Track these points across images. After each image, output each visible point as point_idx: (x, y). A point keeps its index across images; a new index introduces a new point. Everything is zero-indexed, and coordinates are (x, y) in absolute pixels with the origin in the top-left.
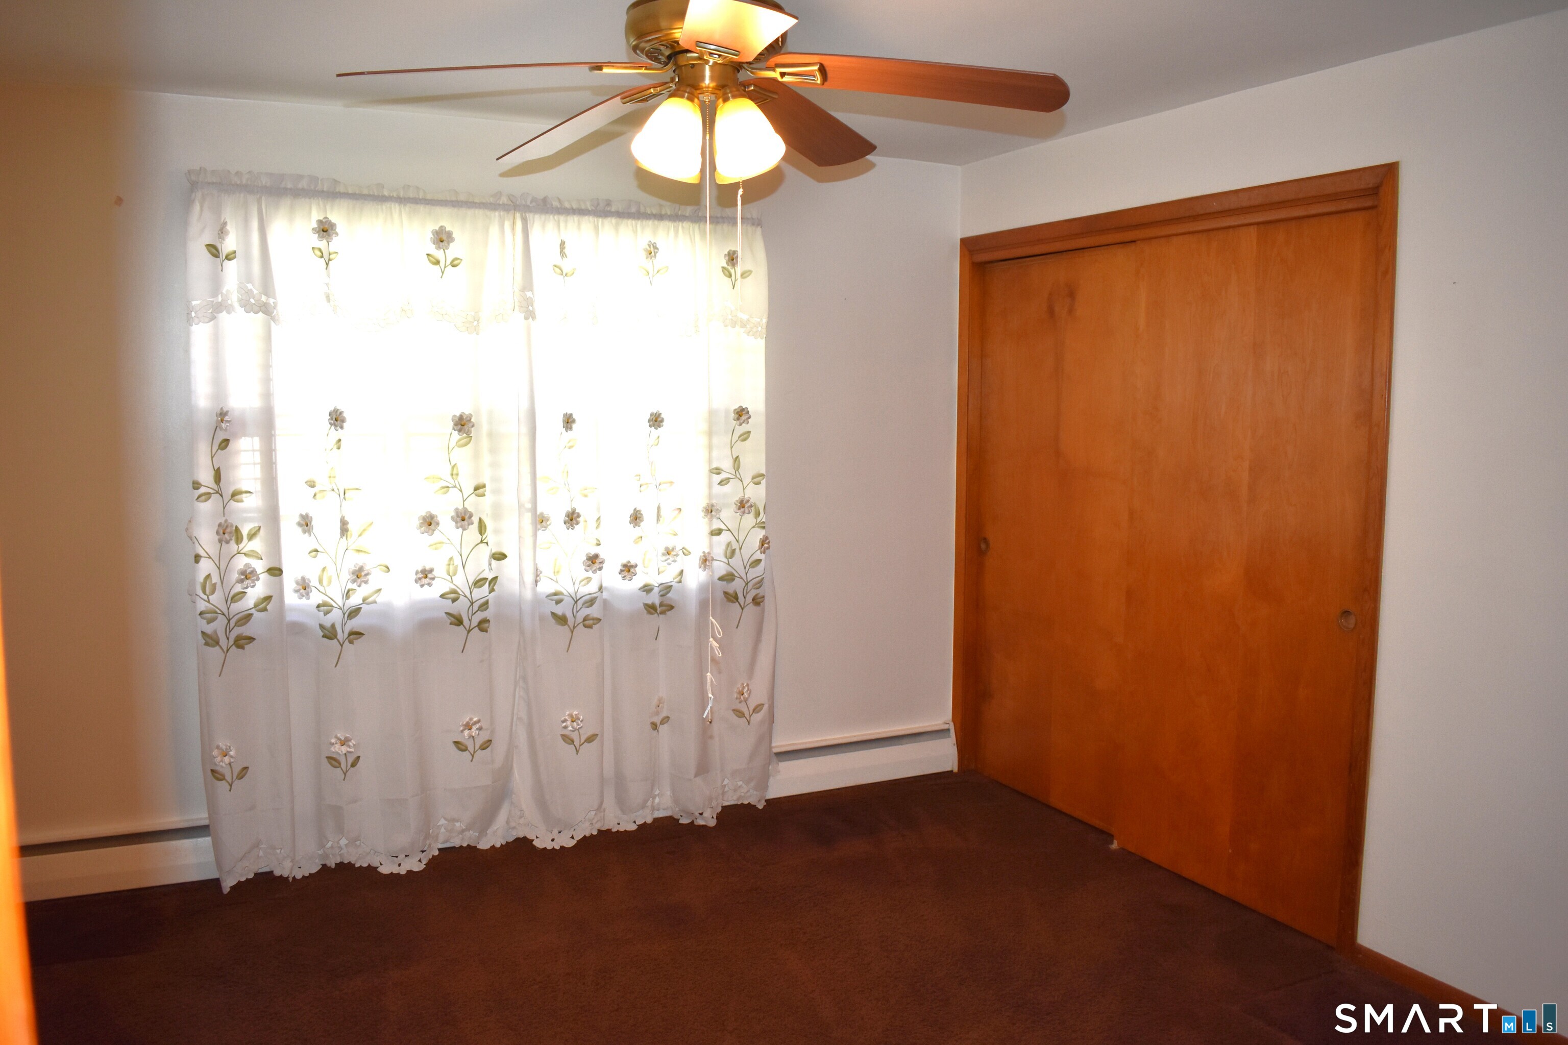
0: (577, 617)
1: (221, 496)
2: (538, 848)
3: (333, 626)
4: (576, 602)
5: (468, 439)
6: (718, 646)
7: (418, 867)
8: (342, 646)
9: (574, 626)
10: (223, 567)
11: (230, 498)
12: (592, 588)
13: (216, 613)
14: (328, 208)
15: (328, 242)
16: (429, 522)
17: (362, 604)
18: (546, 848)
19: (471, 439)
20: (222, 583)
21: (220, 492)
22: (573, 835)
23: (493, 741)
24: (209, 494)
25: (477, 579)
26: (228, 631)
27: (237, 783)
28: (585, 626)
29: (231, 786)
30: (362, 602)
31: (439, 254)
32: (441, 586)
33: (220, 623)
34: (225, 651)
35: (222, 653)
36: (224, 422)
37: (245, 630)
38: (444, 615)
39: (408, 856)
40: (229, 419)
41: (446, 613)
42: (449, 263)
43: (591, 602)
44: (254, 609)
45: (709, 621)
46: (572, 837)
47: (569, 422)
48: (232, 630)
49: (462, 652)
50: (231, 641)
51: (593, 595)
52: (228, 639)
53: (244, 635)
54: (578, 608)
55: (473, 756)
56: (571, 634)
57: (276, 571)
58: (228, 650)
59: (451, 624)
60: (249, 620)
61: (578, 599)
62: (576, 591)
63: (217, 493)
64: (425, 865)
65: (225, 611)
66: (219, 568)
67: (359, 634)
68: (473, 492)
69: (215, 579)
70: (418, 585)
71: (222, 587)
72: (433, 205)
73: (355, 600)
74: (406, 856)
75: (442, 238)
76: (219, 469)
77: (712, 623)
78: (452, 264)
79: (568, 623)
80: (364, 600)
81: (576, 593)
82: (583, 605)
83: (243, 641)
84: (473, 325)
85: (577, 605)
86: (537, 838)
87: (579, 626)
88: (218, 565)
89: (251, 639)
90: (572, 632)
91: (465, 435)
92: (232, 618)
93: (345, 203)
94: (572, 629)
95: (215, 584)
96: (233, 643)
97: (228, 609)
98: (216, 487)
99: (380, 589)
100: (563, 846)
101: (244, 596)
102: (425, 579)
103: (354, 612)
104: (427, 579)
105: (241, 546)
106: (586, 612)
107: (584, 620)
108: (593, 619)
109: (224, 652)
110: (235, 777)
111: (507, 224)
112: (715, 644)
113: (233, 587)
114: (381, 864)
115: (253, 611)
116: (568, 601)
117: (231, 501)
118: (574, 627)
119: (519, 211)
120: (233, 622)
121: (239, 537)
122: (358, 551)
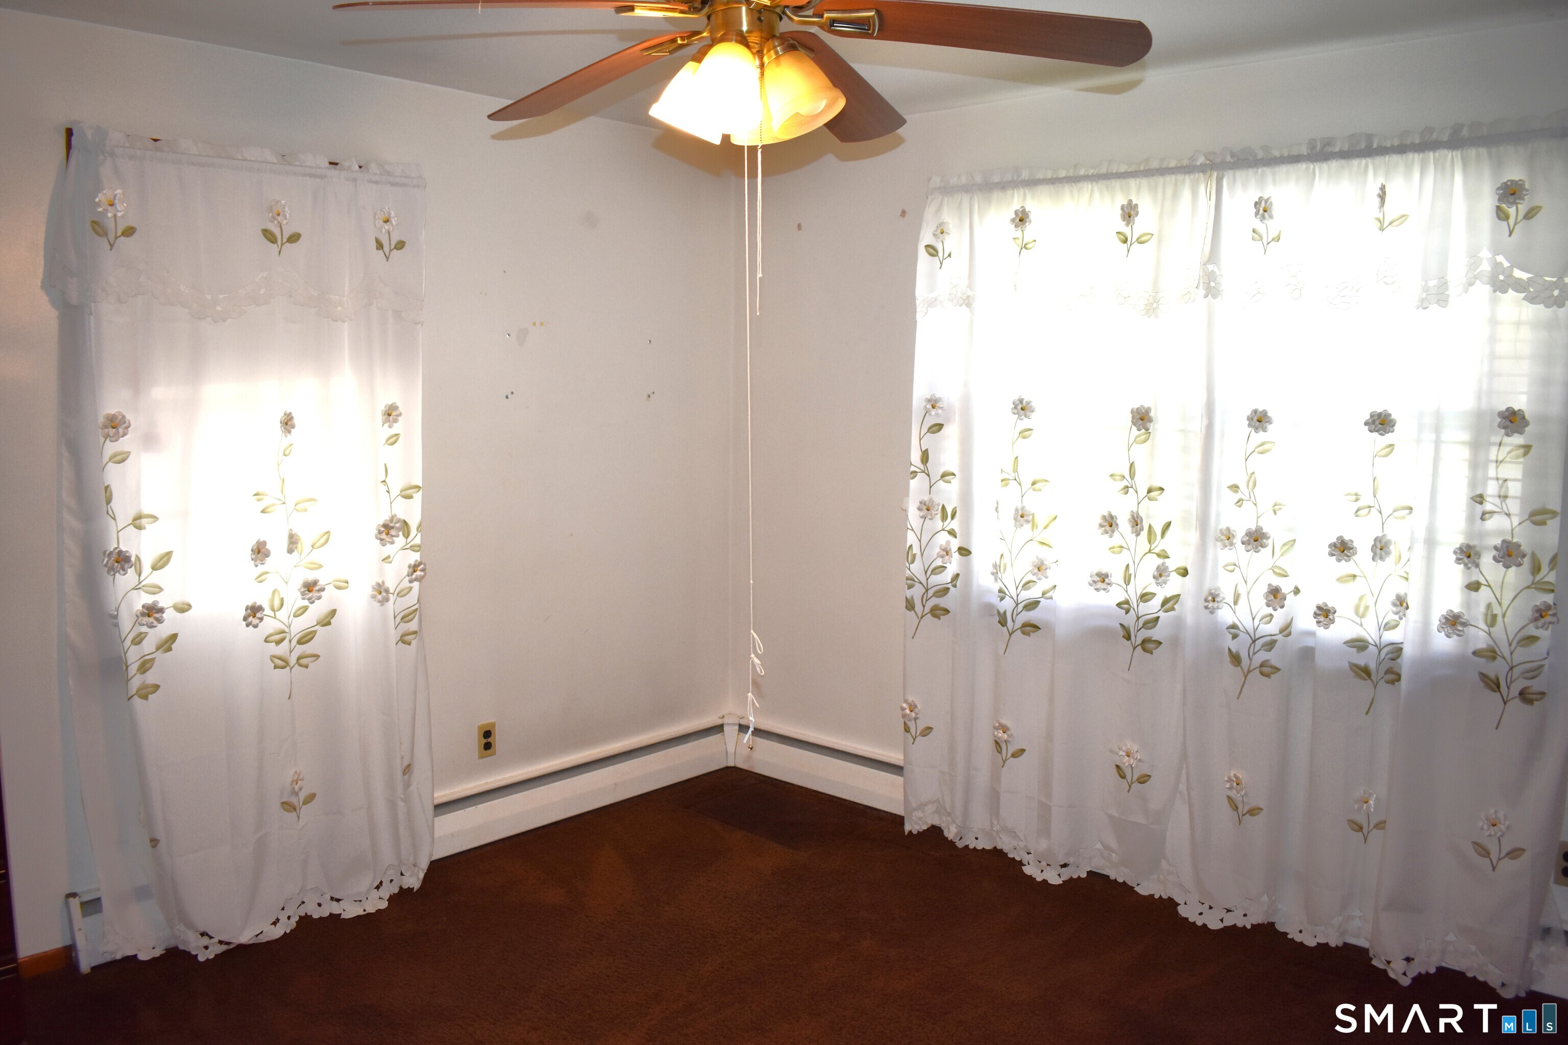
0: (1253, 659)
1: (928, 475)
2: (1180, 915)
3: (1005, 612)
4: (1254, 641)
5: (1148, 434)
6: (760, 663)
7: (1055, 880)
8: (1010, 635)
9: (1249, 669)
10: (924, 541)
11: (940, 478)
12: (1272, 628)
13: (914, 581)
14: (1029, 196)
15: (1022, 231)
16: (1110, 523)
17: (1040, 598)
18: (1188, 918)
19: (1150, 435)
20: (922, 555)
21: (927, 472)
22: (1223, 918)
23: (1151, 778)
24: (915, 472)
25: (1143, 592)
26: (924, 600)
27: (920, 739)
28: (1262, 673)
29: (914, 740)
30: (1041, 596)
31: (1127, 231)
32: (1116, 595)
33: (917, 592)
34: (920, 617)
35: (917, 618)
36: (936, 407)
37: (942, 602)
38: (1119, 626)
39: (1050, 865)
40: (941, 406)
41: (1120, 624)
42: (1135, 240)
43: (1270, 645)
44: (950, 584)
45: (750, 636)
46: (1222, 920)
47: (1259, 420)
48: (929, 599)
49: (1129, 670)
50: (927, 609)
51: (1273, 638)
52: (924, 606)
53: (941, 606)
54: (1256, 649)
55: (1130, 786)
56: (1243, 679)
57: (964, 552)
58: (922, 617)
59: (1123, 637)
60: (948, 592)
61: (1257, 637)
62: (1256, 628)
63: (923, 472)
64: (1063, 881)
65: (924, 581)
66: (920, 541)
67: (1036, 627)
68: (1146, 494)
69: (916, 550)
70: (1092, 588)
71: (922, 558)
72: (1125, 178)
73: (1034, 593)
74: (1048, 865)
75: (1129, 213)
76: (927, 450)
77: (753, 636)
78: (1139, 240)
79: (1242, 665)
80: (1044, 594)
81: (1255, 630)
82: (1262, 647)
83: (939, 611)
84: (1152, 308)
85: (1255, 644)
86: (1185, 904)
87: (1254, 671)
88: (919, 538)
89: (947, 611)
90: (1246, 677)
91: (1143, 431)
92: (930, 589)
93: (1043, 189)
94: (1246, 672)
95: (915, 554)
96: (929, 611)
97: (927, 580)
98: (922, 467)
99: (1055, 586)
100: (1206, 925)
101: (943, 571)
102: (1102, 584)
103: (1033, 605)
104: (1104, 584)
105: (946, 523)
106: (1263, 656)
107: (1262, 666)
108: (1272, 667)
109: (918, 617)
110: (918, 734)
111: (1202, 188)
112: (757, 661)
113: (934, 560)
114: (1029, 864)
115: (950, 586)
116: (1243, 638)
117: (941, 481)
118: (1249, 672)
119: (1217, 169)
120: (931, 592)
121: (945, 515)
122: (1042, 543)
